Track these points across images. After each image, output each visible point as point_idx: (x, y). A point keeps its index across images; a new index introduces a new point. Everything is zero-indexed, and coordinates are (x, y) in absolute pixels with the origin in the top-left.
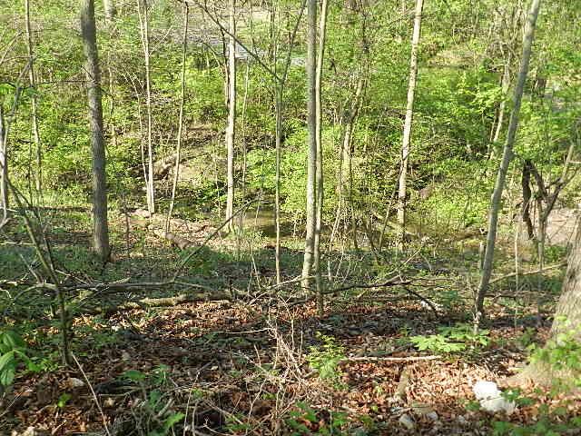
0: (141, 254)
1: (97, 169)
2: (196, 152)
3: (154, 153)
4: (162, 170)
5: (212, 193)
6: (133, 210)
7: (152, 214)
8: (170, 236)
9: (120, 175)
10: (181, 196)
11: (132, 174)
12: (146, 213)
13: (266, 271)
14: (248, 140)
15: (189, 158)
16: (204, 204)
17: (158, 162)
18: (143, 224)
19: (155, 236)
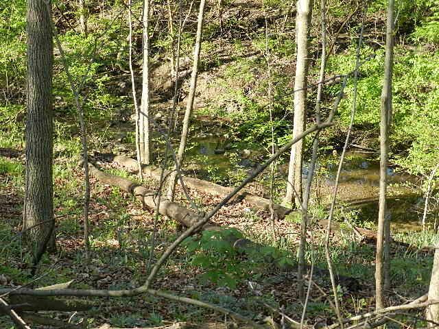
0: (116, 242)
1: (37, 71)
2: (237, 49)
3: (153, 50)
4: (169, 83)
5: (262, 130)
6: (109, 157)
7: (143, 166)
8: (173, 211)
9: (88, 88)
10: (202, 134)
11: (111, 89)
12: (132, 165)
13: (359, 288)
14: (337, 28)
15: (223, 61)
16: (247, 151)
17: (163, 69)
18: (125, 185)
19: (146, 208)
